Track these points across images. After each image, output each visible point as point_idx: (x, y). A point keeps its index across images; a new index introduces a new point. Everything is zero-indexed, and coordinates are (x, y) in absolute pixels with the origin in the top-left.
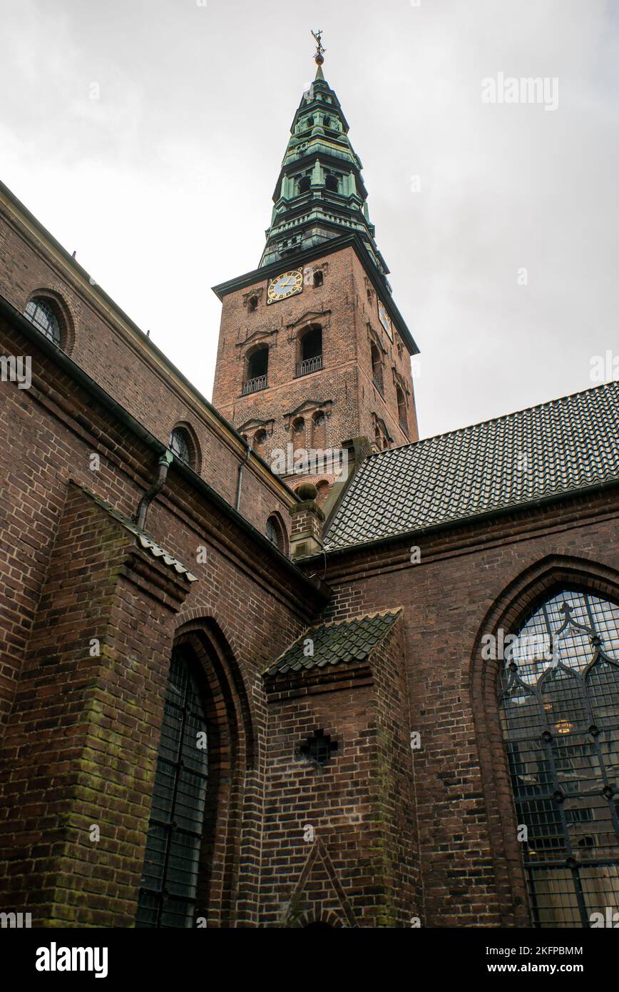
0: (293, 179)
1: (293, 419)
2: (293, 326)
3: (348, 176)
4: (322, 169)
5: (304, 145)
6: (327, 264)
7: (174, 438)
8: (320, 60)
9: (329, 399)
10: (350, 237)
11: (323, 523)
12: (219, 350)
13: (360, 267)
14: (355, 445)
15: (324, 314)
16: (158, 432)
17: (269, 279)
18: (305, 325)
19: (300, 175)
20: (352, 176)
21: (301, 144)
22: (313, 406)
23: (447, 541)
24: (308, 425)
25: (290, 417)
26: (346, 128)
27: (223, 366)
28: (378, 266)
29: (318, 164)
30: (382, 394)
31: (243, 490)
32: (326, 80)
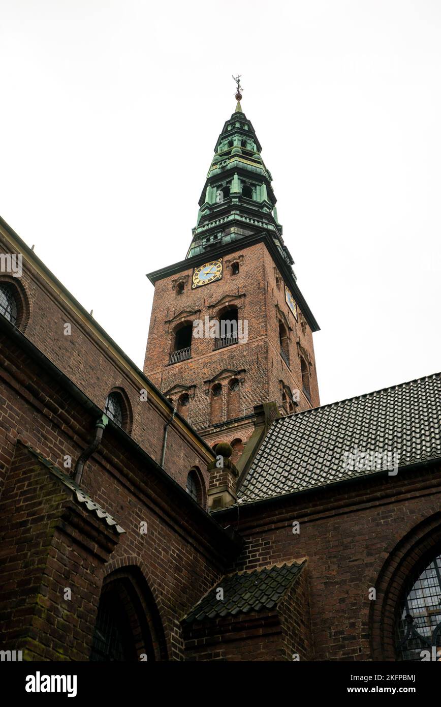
0: (215, 188)
1: (212, 385)
2: (213, 306)
3: (261, 186)
4: (240, 181)
5: (225, 162)
6: (242, 256)
7: (110, 401)
8: (239, 97)
9: (243, 368)
10: (263, 235)
11: (237, 479)
12: (150, 326)
13: (270, 259)
14: (265, 410)
15: (240, 297)
16: (95, 396)
17: (194, 268)
18: (223, 306)
19: (221, 185)
20: (264, 186)
21: (222, 161)
22: (229, 374)
23: (346, 497)
24: (225, 390)
25: (209, 384)
26: (259, 149)
27: (154, 339)
28: (285, 258)
29: (236, 176)
30: (288, 365)
31: (167, 447)
32: (243, 112)
